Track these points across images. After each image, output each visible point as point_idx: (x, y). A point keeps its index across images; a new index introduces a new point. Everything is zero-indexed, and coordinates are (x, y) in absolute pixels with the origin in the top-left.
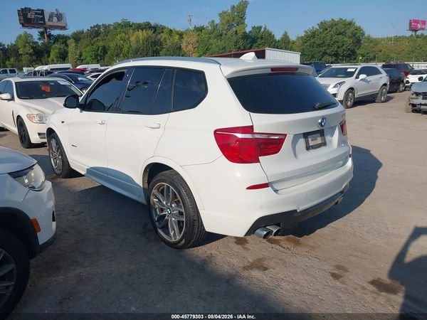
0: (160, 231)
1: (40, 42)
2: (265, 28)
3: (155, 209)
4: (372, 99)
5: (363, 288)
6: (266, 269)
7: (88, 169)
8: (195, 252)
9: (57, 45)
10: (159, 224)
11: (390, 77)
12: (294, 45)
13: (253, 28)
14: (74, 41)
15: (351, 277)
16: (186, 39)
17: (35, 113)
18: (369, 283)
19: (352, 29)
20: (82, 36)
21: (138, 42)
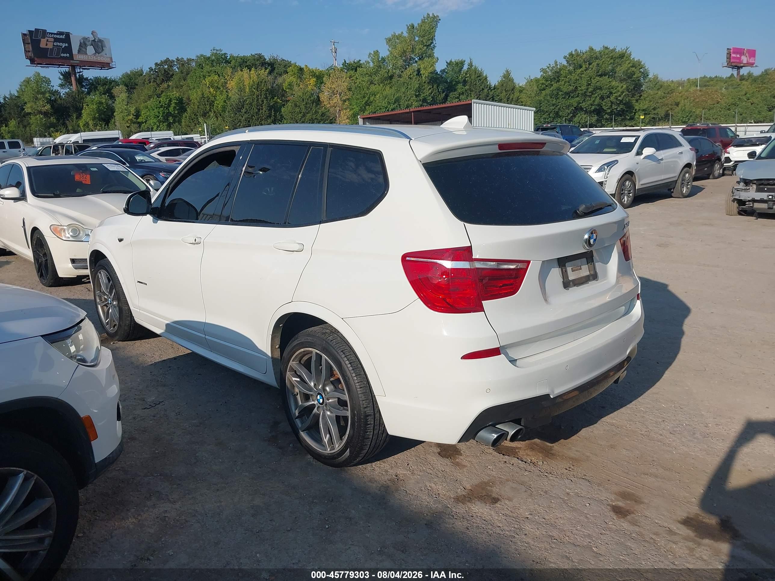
0: (304, 435)
1: (63, 92)
2: (471, 65)
3: (295, 396)
4: (666, 191)
5: (671, 532)
6: (495, 500)
7: (167, 325)
8: (367, 472)
9: (95, 97)
10: (302, 423)
11: (697, 151)
12: (523, 95)
13: (449, 64)
14: (124, 88)
15: (647, 513)
16: (328, 84)
17: (66, 222)
18: (679, 522)
19: (625, 67)
20: (140, 80)
21: (241, 90)
